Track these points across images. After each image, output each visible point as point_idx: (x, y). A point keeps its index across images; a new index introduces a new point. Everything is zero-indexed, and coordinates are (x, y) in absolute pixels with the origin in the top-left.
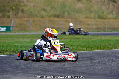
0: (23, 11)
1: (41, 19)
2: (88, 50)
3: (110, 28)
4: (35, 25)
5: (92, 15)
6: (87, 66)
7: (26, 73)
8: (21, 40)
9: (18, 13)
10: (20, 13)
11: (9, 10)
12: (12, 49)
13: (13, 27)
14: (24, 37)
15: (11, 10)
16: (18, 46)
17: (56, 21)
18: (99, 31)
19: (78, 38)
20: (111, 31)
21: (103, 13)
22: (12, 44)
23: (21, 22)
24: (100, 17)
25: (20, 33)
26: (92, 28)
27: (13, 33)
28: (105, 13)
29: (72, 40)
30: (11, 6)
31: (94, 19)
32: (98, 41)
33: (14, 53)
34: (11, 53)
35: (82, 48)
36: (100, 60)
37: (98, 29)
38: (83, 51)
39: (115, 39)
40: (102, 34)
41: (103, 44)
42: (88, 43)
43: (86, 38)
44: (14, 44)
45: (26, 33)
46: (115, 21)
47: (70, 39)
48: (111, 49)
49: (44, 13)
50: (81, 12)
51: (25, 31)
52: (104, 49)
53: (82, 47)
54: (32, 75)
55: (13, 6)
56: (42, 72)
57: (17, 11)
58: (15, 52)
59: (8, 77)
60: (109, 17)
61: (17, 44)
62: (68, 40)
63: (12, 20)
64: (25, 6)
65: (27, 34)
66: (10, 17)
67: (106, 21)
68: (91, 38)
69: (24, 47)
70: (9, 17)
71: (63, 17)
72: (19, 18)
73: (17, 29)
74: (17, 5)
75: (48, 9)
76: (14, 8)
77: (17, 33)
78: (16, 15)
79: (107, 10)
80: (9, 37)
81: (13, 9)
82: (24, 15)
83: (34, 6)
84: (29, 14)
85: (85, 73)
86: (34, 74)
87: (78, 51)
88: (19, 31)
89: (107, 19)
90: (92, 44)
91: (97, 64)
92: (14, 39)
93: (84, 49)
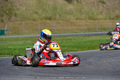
0: (16, 15)
1: (33, 22)
2: (79, 51)
3: (101, 29)
4: (28, 28)
5: (83, 16)
7: (20, 75)
8: (14, 43)
9: (11, 16)
10: (13, 17)
11: (3, 14)
12: (6, 51)
13: (7, 30)
14: (17, 39)
15: (5, 15)
16: (11, 49)
17: (48, 23)
18: (90, 32)
19: (69, 39)
20: (102, 31)
21: (93, 14)
22: (6, 47)
23: (14, 25)
24: (90, 18)
26: (83, 29)
27: (7, 37)
28: (95, 14)
29: (64, 41)
30: (5, 10)
31: (85, 20)
32: (89, 41)
33: (8, 56)
34: (5, 56)
35: (73, 49)
36: (91, 60)
37: (89, 29)
38: (74, 51)
39: (105, 38)
40: (92, 35)
41: (94, 44)
42: (79, 43)
43: (77, 38)
46: (105, 21)
47: (62, 40)
49: (36, 16)
50: (72, 14)
51: (18, 34)
52: (95, 49)
53: (73, 47)
55: (6, 11)
56: (35, 73)
58: (9, 54)
60: (99, 18)
61: (10, 47)
62: (60, 41)
63: (6, 24)
64: (18, 9)
65: (20, 37)
66: (4, 21)
67: (97, 21)
68: (82, 39)
69: (17, 50)
71: (55, 19)
72: (13, 22)
73: (10, 32)
74: (10, 9)
75: (40, 11)
76: (7, 12)
77: (11, 36)
78: (9, 19)
79: (97, 11)
80: (3, 40)
82: (17, 18)
83: (26, 10)
84: (21, 18)
85: (76, 73)
86: (27, 75)
87: (69, 52)
88: (12, 35)
89: (97, 19)
90: (83, 44)
91: (88, 64)
92: (8, 42)
93: (75, 49)
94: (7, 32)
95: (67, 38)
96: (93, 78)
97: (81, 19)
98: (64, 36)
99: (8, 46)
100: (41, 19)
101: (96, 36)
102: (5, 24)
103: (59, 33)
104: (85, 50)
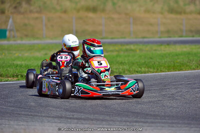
1: (63, 15)
2: (151, 72)
3: (191, 31)
4: (52, 26)
6: (150, 102)
7: (39, 116)
8: (26, 55)
9: (20, 4)
10: (24, 5)
12: (11, 71)
13: (11, 30)
14: (31, 48)
16: (21, 66)
17: (91, 18)
18: (170, 37)
19: (132, 50)
20: (193, 36)
21: (177, 2)
22: (10, 62)
23: (26, 21)
24: (172, 11)
25: (24, 42)
26: (157, 32)
27: (11, 42)
28: (181, 4)
29: (122, 53)
31: (162, 13)
32: (169, 55)
33: (15, 79)
34: (10, 79)
35: (140, 69)
36: (174, 91)
37: (168, 32)
38: (142, 73)
40: (175, 43)
41: (179, 61)
42: (151, 58)
43: (147, 49)
44: (15, 62)
45: (36, 41)
47: (117, 51)
48: (194, 69)
50: (136, 2)
51: (34, 36)
52: (181, 70)
53: (140, 65)
54: (50, 119)
56: (68, 113)
57: (18, 1)
58: (17, 76)
59: (6, 124)
60: (188, 10)
61: (19, 63)
62: (115, 54)
65: (38, 44)
66: (6, 12)
67: (183, 16)
68: (155, 50)
70: (3, 12)
71: (103, 10)
72: (23, 14)
73: (18, 34)
77: (19, 42)
78: (15, 8)
80: (4, 49)
82: (32, 8)
84: (40, 7)
85: (147, 115)
86: (53, 117)
87: (133, 73)
88: (21, 38)
89: (185, 13)
90: (158, 60)
91: (169, 97)
92: (14, 52)
93: (143, 69)
94: (12, 33)
95: (128, 47)
96: (179, 125)
97: (154, 13)
98: (122, 44)
99: (14, 61)
100: (78, 11)
101: (183, 46)
102: (8, 18)
103: (112, 38)
104: (161, 71)
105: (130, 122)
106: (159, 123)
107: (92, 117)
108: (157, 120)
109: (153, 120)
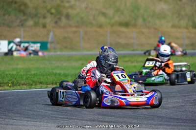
0: (68, 16)
1: (99, 30)
4: (89, 39)
5: (183, 23)
6: (174, 107)
7: (74, 119)
8: (65, 64)
9: (60, 19)
10: (64, 20)
11: (45, 14)
12: (51, 79)
13: (52, 43)
14: (69, 59)
15: (48, 15)
16: (60, 75)
17: (123, 32)
18: (194, 49)
22: (50, 71)
23: (65, 35)
25: (63, 53)
26: (183, 45)
27: (52, 53)
30: (49, 7)
31: (186, 28)
32: (192, 65)
33: (54, 86)
34: (49, 86)
37: (193, 45)
44: (54, 71)
45: (74, 53)
49: (102, 19)
50: (164, 18)
51: (72, 48)
54: (83, 122)
55: (51, 8)
56: (100, 117)
57: (58, 16)
59: (44, 126)
61: (58, 72)
64: (72, 7)
65: (76, 55)
66: (48, 26)
69: (70, 76)
70: (44, 26)
71: (135, 26)
72: (63, 28)
73: (58, 46)
74: (59, 6)
75: (110, 12)
76: (53, 11)
77: (59, 53)
78: (56, 22)
81: (52, 14)
82: (71, 23)
83: (86, 8)
84: (78, 22)
85: (171, 118)
86: (86, 120)
88: (61, 50)
91: (191, 103)
92: (54, 62)
94: (53, 45)
97: (180, 27)
99: (54, 69)
100: (112, 26)
102: (49, 31)
105: (155, 125)
106: (181, 126)
107: (121, 120)
108: (179, 123)
109: (176, 124)
